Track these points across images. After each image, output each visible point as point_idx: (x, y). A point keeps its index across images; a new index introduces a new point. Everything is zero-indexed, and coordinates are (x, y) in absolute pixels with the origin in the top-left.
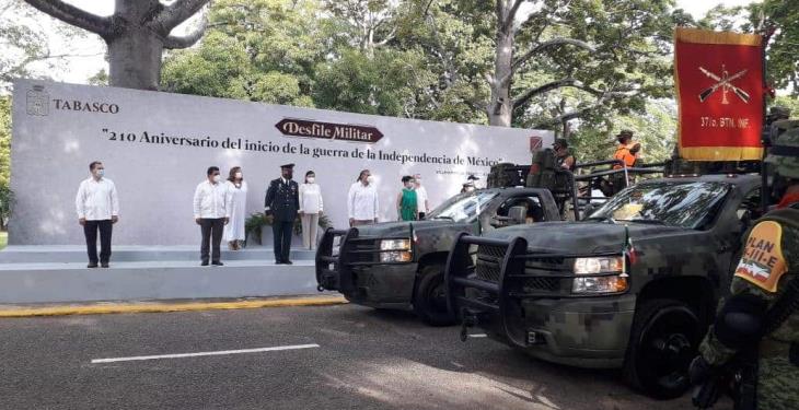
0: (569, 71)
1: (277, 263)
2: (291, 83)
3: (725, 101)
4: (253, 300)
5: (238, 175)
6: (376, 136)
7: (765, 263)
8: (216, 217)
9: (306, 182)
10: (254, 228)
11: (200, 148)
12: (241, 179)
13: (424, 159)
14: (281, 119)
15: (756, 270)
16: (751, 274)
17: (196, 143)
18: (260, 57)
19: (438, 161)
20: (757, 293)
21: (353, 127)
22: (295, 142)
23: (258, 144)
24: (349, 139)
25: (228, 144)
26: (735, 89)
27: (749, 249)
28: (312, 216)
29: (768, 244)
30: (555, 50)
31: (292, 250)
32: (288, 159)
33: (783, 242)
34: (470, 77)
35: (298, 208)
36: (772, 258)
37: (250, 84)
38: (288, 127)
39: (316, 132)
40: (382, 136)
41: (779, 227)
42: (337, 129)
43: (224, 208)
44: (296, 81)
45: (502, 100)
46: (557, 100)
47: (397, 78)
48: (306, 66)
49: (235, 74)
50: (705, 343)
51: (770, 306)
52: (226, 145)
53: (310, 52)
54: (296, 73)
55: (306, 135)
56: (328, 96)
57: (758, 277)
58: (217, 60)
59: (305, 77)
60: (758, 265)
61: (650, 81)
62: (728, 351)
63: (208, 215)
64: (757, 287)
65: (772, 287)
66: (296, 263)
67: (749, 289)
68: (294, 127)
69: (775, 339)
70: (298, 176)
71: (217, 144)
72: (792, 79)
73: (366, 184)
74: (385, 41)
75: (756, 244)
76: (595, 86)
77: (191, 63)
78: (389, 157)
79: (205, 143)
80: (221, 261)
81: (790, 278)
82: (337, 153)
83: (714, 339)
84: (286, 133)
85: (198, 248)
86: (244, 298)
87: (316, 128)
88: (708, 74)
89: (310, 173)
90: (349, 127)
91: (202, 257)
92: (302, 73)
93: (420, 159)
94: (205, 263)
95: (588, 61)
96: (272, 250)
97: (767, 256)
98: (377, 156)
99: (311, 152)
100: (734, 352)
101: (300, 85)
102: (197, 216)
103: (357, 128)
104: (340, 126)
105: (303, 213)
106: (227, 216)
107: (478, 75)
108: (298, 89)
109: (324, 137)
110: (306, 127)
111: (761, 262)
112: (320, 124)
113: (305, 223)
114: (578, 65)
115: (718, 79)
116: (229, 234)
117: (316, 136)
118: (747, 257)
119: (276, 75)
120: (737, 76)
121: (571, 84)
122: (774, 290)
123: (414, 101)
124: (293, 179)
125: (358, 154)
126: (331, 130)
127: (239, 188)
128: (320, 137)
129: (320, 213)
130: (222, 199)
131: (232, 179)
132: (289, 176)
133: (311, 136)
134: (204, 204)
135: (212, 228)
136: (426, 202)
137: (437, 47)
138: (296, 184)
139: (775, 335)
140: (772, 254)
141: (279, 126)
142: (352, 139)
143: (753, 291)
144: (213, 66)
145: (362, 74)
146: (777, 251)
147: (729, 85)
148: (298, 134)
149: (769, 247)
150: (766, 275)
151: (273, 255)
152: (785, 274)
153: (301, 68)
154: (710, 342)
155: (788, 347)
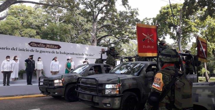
0: (111, 32)
1: (28, 85)
2: (34, 32)
3: (148, 42)
4: (20, 96)
5: (16, 58)
6: (59, 47)
7: (159, 84)
8: (8, 71)
9: (38, 60)
10: (21, 74)
11: (4, 50)
12: (17, 60)
13: (73, 54)
14: (30, 42)
15: (157, 85)
16: (156, 87)
17: (3, 49)
18: (25, 24)
19: (77, 54)
20: (157, 91)
21: (52, 45)
22: (34, 49)
23: (22, 49)
24: (51, 48)
25: (13, 49)
26: (151, 39)
27: (155, 80)
28: (39, 70)
29: (159, 79)
30: (107, 27)
31: (32, 80)
32: (32, 54)
33: (162, 78)
34: (86, 32)
35: (35, 68)
36: (160, 82)
37: (21, 32)
38: (32, 44)
39: (41, 46)
40: (60, 47)
41: (162, 74)
42: (47, 45)
43: (11, 68)
44: (35, 31)
45: (94, 39)
46: (108, 39)
47: (65, 31)
48: (38, 27)
49: (17, 29)
50: (146, 105)
51: (160, 94)
52: (12, 49)
53: (40, 23)
54: (35, 29)
55: (38, 47)
56: (45, 36)
57: (157, 87)
58: (11, 24)
59: (38, 30)
60: (157, 84)
61: (130, 35)
62: (151, 106)
63: (6, 70)
64: (157, 90)
65: (161, 89)
66: (33, 84)
67: (155, 90)
68: (34, 45)
69: (162, 103)
70: (35, 58)
71: (9, 49)
72: (163, 36)
73: (56, 61)
74: (62, 21)
75: (156, 79)
76: (117, 36)
77: (2, 25)
78: (63, 53)
79: (6, 49)
80: (9, 84)
81: (165, 87)
82: (47, 52)
83: (148, 104)
84: (31, 46)
85: (2, 80)
86: (17, 95)
87: (41, 45)
88: (144, 35)
89: (39, 58)
90: (51, 44)
91: (3, 84)
92: (37, 29)
93: (72, 54)
94: (4, 85)
95: (116, 30)
96: (26, 80)
97: (159, 82)
98: (59, 53)
99: (39, 52)
100: (153, 106)
101: (37, 32)
102: (2, 71)
103: (53, 45)
104: (48, 44)
105: (36, 70)
106: (12, 70)
107: (88, 32)
108: (36, 34)
109: (43, 47)
110: (38, 44)
111: (158, 83)
112: (42, 43)
113: (37, 72)
114: (113, 31)
115: (147, 36)
116: (13, 76)
117: (41, 47)
118: (155, 82)
119: (29, 29)
120: (151, 36)
121: (111, 35)
122: (161, 90)
123: (70, 38)
124: (33, 59)
125: (53, 52)
126: (45, 45)
127: (17, 62)
128: (42, 47)
129: (42, 69)
130: (10, 65)
131: (15, 59)
132: (32, 58)
133: (39, 47)
134: (4, 67)
135: (7, 74)
136: (74, 66)
137: (77, 24)
138: (34, 61)
139: (162, 101)
140: (160, 81)
141: (29, 44)
142: (52, 48)
143: (156, 91)
144: (10, 26)
145: (55, 30)
146: (161, 81)
147: (149, 38)
148: (35, 46)
149: (160, 80)
150: (159, 87)
151: (26, 82)
152: (164, 86)
153: (37, 28)
154: (147, 104)
155: (165, 104)
